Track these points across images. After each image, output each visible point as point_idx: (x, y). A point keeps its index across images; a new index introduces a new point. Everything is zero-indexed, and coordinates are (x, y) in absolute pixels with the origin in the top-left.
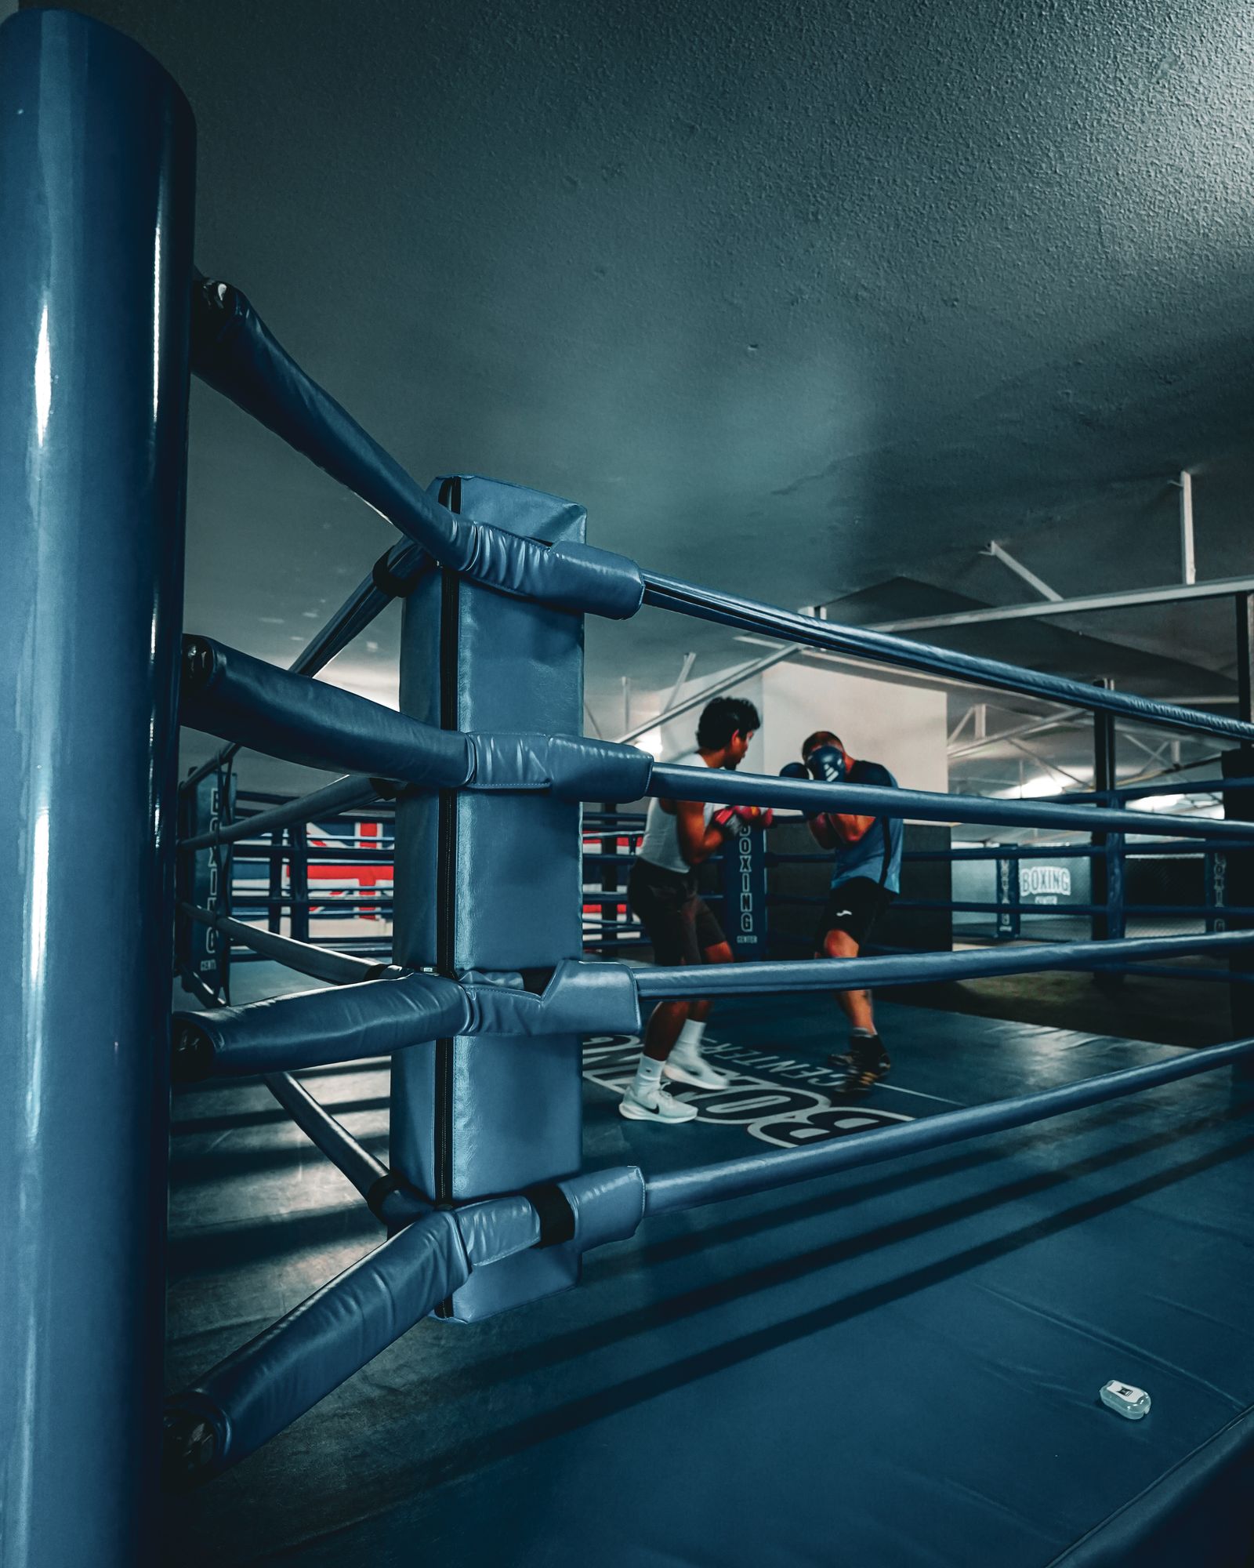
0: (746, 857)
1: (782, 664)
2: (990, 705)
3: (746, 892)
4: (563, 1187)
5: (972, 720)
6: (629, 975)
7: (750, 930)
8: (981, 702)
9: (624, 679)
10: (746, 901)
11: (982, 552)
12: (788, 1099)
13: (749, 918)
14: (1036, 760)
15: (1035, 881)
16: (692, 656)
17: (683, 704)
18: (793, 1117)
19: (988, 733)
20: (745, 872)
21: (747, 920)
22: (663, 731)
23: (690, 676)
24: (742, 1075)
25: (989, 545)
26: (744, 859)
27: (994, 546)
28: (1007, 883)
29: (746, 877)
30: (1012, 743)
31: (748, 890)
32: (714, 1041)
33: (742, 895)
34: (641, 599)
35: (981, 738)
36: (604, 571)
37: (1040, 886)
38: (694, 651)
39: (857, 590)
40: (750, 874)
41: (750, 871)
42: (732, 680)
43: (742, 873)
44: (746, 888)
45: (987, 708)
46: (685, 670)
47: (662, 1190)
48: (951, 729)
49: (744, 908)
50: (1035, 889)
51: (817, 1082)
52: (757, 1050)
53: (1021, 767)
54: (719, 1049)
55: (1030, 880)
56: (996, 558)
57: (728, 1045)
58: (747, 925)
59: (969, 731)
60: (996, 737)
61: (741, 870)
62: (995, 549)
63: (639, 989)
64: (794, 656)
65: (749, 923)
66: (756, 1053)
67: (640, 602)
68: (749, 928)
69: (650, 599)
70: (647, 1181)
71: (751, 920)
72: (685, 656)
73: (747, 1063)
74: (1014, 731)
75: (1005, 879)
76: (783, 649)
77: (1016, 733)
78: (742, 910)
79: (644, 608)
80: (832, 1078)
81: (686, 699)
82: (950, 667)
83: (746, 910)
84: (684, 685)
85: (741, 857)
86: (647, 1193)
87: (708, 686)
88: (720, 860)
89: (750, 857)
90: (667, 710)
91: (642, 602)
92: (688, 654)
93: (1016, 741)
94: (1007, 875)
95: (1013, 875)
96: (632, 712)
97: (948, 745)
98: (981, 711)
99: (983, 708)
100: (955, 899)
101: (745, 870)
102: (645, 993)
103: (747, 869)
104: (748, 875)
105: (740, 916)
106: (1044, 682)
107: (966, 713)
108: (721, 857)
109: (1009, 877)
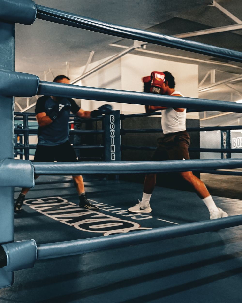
0: (113, 131)
1: (128, 54)
2: (217, 70)
3: (113, 145)
4: (4, 246)
5: (209, 76)
6: (31, 165)
7: (115, 160)
8: (213, 69)
9: (67, 62)
10: (113, 149)
11: (209, 5)
12: (122, 224)
13: (114, 155)
14: (238, 93)
15: (239, 143)
16: (93, 52)
17: (89, 71)
18: (123, 231)
19: (216, 82)
20: (112, 137)
21: (113, 156)
23: (92, 61)
24: (106, 215)
25: (212, 2)
26: (112, 132)
27: (214, 2)
28: (225, 143)
29: (113, 139)
30: (227, 86)
31: (114, 144)
32: (97, 202)
33: (111, 146)
34: (36, 16)
35: (213, 84)
36: (20, 5)
37: (240, 145)
38: (93, 50)
39: (158, 23)
40: (114, 137)
41: (114, 136)
42: (109, 61)
43: (111, 137)
44: (113, 143)
45: (216, 71)
46: (90, 58)
47: (44, 250)
48: (200, 80)
49: (112, 151)
50: (239, 146)
51: (135, 218)
52: (113, 206)
53: (232, 95)
54: (98, 205)
55: (236, 142)
56: (215, 7)
58: (113, 158)
59: (208, 80)
60: (219, 83)
61: (111, 136)
62: (215, 4)
63: (34, 170)
64: (133, 51)
65: (114, 157)
66: (112, 207)
67: (35, 17)
68: (114, 159)
69: (39, 16)
70: (38, 246)
71: (115, 156)
72: (90, 53)
73: (108, 210)
74: (227, 80)
75: (225, 141)
76: (128, 48)
77: (227, 81)
78: (111, 152)
79: (37, 20)
80: (141, 217)
81: (91, 69)
82: (174, 44)
83: (113, 152)
84: (90, 65)
85: (111, 131)
86: (38, 251)
87: (100, 64)
88: (103, 132)
89: (114, 131)
90: (83, 74)
91: (36, 18)
92: (91, 52)
93: (229, 85)
94: (226, 140)
95: (228, 140)
97: (199, 87)
98: (213, 72)
99: (214, 71)
100: (202, 146)
101: (112, 136)
102: (37, 172)
103: (113, 135)
104: (113, 138)
105: (111, 154)
106: (217, 50)
107: (207, 73)
108: (103, 131)
109: (226, 141)
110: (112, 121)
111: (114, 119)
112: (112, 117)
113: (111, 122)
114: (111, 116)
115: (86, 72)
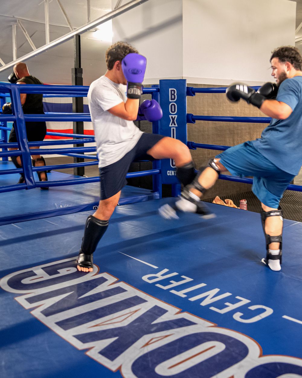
0: (173, 116)
20: (173, 127)
22: (114, 23)
29: (173, 130)
41: (176, 126)
57: (166, 270)
61: (170, 126)
85: (170, 116)
89: (176, 116)
90: (117, 8)
96: (91, 7)
101: (172, 125)
103: (175, 124)
104: (175, 128)
110: (172, 99)
111: (176, 94)
112: (173, 92)
113: (170, 101)
114: (170, 89)
115: (121, 5)
